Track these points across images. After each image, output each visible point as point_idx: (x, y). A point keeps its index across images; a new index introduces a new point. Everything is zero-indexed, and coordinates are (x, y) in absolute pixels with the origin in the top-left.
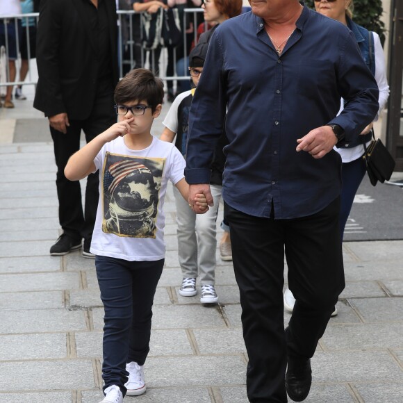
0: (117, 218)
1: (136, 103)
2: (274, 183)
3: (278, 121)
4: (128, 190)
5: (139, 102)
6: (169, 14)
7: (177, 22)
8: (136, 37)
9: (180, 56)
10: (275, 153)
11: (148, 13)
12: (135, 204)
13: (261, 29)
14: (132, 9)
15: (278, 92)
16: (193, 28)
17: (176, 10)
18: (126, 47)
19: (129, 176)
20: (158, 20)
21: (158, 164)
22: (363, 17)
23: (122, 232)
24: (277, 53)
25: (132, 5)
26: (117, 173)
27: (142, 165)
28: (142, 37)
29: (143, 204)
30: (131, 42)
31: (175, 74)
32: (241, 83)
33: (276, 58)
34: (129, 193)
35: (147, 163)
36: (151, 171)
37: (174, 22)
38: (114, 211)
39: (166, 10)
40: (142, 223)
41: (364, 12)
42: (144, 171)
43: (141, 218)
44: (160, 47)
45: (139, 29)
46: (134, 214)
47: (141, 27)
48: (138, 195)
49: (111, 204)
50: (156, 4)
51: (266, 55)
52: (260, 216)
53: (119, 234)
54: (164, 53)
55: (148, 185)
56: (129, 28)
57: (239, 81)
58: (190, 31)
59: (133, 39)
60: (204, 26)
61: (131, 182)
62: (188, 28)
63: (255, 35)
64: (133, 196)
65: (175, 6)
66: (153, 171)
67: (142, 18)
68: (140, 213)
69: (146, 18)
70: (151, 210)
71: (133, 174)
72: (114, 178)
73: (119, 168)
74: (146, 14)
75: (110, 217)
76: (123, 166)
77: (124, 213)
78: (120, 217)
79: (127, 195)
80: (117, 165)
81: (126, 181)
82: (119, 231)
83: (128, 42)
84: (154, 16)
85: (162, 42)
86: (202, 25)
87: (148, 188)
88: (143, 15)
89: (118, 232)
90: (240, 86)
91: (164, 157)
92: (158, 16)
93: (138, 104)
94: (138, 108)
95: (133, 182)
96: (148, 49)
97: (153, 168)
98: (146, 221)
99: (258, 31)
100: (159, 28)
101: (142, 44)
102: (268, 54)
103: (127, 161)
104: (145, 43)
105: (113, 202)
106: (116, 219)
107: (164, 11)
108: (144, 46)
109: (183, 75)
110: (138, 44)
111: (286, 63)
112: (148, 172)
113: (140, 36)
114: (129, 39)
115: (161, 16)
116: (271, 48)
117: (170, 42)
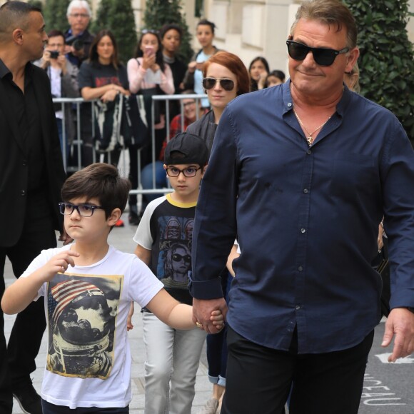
0: (61, 353)
1: (83, 201)
2: (298, 308)
3: (304, 228)
4: (75, 318)
5: (88, 200)
6: (132, 103)
7: (143, 113)
8: (85, 135)
9: (147, 161)
10: (301, 269)
11: (102, 101)
12: (83, 335)
13: (289, 109)
14: (81, 96)
15: (306, 191)
16: (165, 123)
17: (141, 97)
18: (72, 149)
19: (76, 300)
20: (116, 111)
21: (112, 282)
22: (400, 107)
23: (68, 372)
24: (307, 142)
25: (80, 90)
26: (61, 297)
27: (93, 286)
28: (93, 135)
29: (94, 335)
30: (79, 142)
31: (140, 186)
32: (257, 176)
33: (306, 148)
34: (76, 322)
35: (99, 282)
36: (104, 293)
37: (138, 114)
38: (58, 345)
39: (127, 97)
40: (92, 359)
41: (402, 99)
42: (95, 293)
43: (91, 353)
44: (118, 148)
45: (91, 123)
46: (82, 348)
47: (93, 120)
48: (87, 323)
49: (54, 335)
50: (113, 89)
51: (293, 142)
52: (276, 348)
53: (65, 374)
54: (125, 157)
55: (100, 311)
56: (75, 123)
57: (256, 173)
58: (161, 126)
59: (82, 138)
60: (180, 119)
61: (78, 307)
62: (157, 122)
63: (280, 116)
64: (81, 326)
65: (140, 92)
66: (107, 292)
67: (94, 109)
68: (91, 347)
69: (99, 108)
70: (105, 341)
71: (81, 298)
72: (58, 302)
73: (63, 290)
74: (99, 103)
75: (54, 352)
76: (69, 287)
77: (70, 347)
78: (65, 352)
79: (73, 324)
80: (61, 286)
81: (73, 306)
82: (64, 369)
83: (75, 142)
84: (111, 106)
85: (122, 142)
86: (177, 117)
87: (101, 315)
88: (96, 103)
89: (63, 372)
90: (256, 179)
91: (121, 274)
92: (116, 106)
93: (86, 203)
94: (87, 208)
95: (82, 308)
96: (102, 151)
97: (107, 288)
98: (97, 358)
99: (284, 112)
100: (117, 122)
101: (94, 145)
102: (296, 142)
103: (73, 281)
104: (98, 143)
105: (56, 334)
106: (60, 355)
107: (124, 99)
108: (97, 148)
109: (151, 187)
110: (89, 145)
111: (317, 155)
112: (100, 293)
113: (91, 133)
114: (76, 138)
115: (120, 106)
116: (300, 135)
117: (133, 141)
